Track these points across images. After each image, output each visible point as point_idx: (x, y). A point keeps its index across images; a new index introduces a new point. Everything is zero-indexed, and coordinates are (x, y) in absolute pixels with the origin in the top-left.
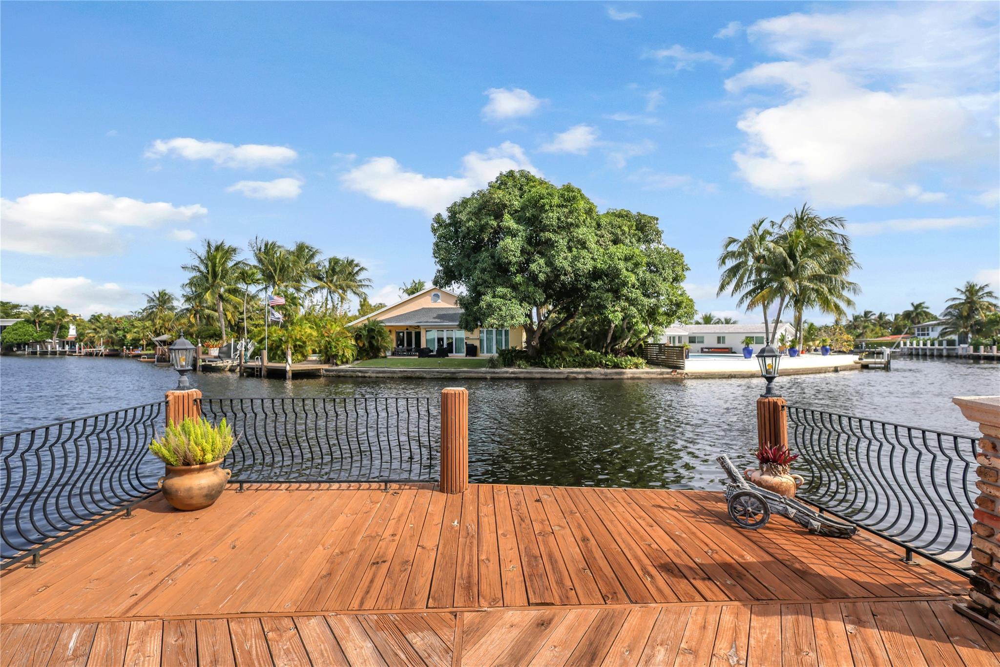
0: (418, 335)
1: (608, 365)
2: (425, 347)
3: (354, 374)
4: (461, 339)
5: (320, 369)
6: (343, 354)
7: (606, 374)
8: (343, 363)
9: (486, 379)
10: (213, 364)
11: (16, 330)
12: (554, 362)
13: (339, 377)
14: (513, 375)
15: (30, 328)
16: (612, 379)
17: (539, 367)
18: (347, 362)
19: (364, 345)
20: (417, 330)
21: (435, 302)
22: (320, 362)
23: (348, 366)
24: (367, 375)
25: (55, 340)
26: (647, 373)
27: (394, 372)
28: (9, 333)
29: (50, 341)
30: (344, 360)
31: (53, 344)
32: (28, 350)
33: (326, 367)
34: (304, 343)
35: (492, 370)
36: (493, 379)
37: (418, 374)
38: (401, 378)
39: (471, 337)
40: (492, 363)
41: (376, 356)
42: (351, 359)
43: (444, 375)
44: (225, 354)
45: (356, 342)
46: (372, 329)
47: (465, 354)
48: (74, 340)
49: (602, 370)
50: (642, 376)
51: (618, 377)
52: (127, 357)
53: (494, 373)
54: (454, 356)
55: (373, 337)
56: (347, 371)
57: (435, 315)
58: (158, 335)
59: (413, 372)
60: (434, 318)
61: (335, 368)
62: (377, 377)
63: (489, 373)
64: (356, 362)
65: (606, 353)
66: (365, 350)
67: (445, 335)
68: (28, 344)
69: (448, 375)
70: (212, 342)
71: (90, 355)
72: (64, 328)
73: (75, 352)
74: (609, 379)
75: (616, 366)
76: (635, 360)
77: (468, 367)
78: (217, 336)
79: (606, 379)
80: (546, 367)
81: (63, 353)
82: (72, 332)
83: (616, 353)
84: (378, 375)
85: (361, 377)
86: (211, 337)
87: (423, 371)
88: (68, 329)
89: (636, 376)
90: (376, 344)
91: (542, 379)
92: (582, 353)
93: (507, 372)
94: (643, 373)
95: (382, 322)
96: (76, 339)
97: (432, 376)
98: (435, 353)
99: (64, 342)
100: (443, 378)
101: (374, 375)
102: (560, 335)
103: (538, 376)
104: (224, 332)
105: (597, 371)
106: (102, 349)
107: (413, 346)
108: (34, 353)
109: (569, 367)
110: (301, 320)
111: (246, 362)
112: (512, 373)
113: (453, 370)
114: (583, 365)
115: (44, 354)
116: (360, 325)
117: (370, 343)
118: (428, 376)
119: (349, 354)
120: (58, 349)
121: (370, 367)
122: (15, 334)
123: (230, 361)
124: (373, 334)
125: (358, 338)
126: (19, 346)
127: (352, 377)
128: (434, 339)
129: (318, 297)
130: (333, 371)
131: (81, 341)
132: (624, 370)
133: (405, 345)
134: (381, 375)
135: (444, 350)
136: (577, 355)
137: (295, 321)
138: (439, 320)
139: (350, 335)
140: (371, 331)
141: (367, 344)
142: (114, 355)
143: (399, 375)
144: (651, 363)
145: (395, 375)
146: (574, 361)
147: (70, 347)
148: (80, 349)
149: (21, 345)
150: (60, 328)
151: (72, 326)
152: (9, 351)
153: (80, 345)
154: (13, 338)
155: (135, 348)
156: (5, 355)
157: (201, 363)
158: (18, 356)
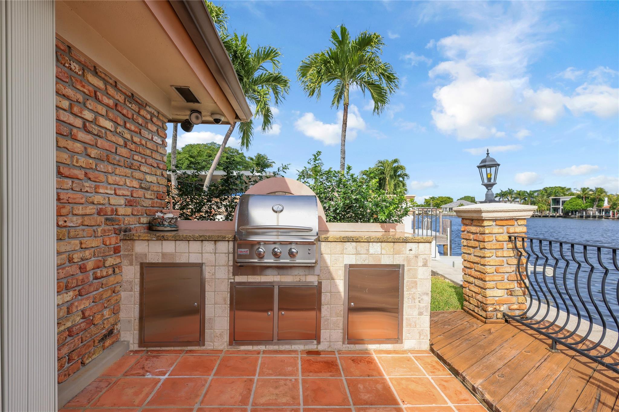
11: (572, 203)
15: (580, 201)
25: (595, 209)
28: (568, 205)
29: (591, 209)
31: (593, 211)
32: (578, 214)
48: (608, 208)
68: (577, 211)
72: (601, 200)
73: (610, 216)
81: (600, 217)
82: (606, 204)
88: (604, 201)
96: (610, 208)
99: (600, 210)
108: (582, 217)
115: (588, 217)
120: (597, 214)
122: (571, 205)
126: (572, 212)
131: (614, 209)
147: (605, 214)
148: (614, 214)
149: (574, 212)
150: (599, 201)
151: (606, 199)
152: (566, 214)
153: (613, 212)
154: (568, 207)
156: (565, 217)
158: (572, 218)
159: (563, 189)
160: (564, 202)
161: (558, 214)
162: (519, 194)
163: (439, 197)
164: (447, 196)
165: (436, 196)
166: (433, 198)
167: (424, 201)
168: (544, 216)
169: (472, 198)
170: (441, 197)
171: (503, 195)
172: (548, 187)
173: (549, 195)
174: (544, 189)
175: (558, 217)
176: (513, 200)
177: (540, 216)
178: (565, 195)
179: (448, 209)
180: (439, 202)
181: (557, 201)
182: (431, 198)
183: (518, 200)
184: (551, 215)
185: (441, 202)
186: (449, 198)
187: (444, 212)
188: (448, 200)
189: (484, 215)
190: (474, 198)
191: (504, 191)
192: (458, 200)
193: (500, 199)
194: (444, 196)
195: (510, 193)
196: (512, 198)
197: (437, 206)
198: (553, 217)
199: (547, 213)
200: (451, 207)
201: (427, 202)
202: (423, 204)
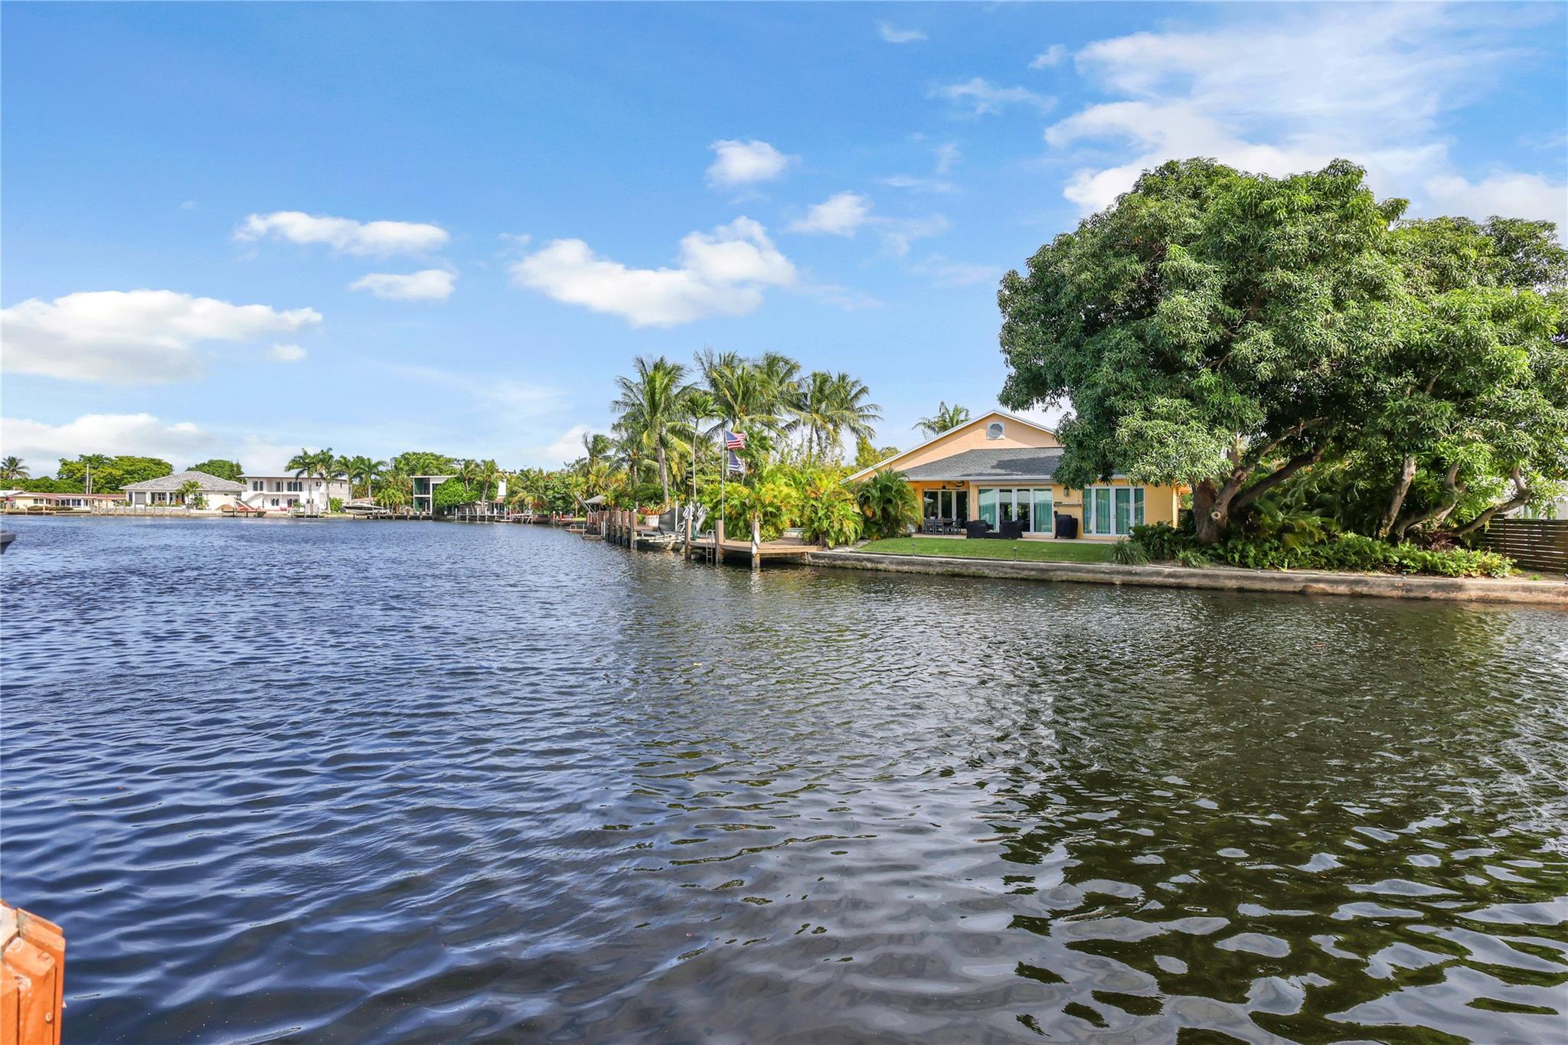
0: (962, 498)
1: (1407, 567)
2: (977, 519)
3: (858, 565)
4: (1046, 506)
5: (803, 553)
6: (841, 530)
7: (1408, 588)
8: (838, 544)
9: (1111, 584)
10: (651, 540)
11: (447, 489)
12: (1266, 555)
13: (834, 567)
14: (1172, 580)
15: (460, 487)
16: (1426, 599)
17: (1228, 564)
18: (846, 543)
19: (874, 514)
20: (962, 489)
21: (995, 438)
22: (803, 541)
23: (848, 549)
24: (880, 566)
25: (484, 502)
26: (1528, 589)
27: (929, 564)
28: (442, 493)
29: (479, 502)
30: (842, 539)
31: (481, 507)
32: (458, 514)
33: (814, 549)
34: (779, 509)
35: (1126, 568)
36: (1126, 585)
37: (973, 570)
38: (942, 575)
39: (1066, 501)
40: (1120, 553)
41: (892, 534)
42: (853, 537)
43: (1024, 574)
44: (668, 524)
45: (861, 507)
46: (886, 486)
47: (1053, 534)
48: (502, 501)
49: (1398, 579)
50: (1513, 596)
51: (1440, 595)
52: (557, 525)
53: (1130, 573)
54: (1030, 536)
55: (889, 501)
56: (847, 558)
57: (995, 463)
58: (591, 496)
59: (964, 564)
60: (993, 467)
61: (828, 552)
62: (898, 571)
63: (1119, 573)
64: (862, 543)
65: (1393, 540)
66: (876, 523)
67: (1014, 498)
68: (457, 507)
69: (1033, 573)
70: (652, 506)
71: (518, 521)
72: (493, 486)
73: (504, 517)
74: (1416, 599)
75: (1428, 569)
76: (1479, 557)
77: (1070, 559)
78: (658, 497)
79: (1409, 599)
80: (1245, 565)
81: (491, 519)
82: (502, 490)
83: (1424, 541)
84: (900, 568)
85: (871, 570)
86: (650, 499)
87: (982, 565)
88: (497, 488)
89: (1493, 595)
90: (893, 513)
91: (1240, 590)
92: (1331, 537)
93: (1159, 574)
94: (1514, 589)
95: (903, 474)
96: (505, 500)
97: (1001, 575)
98: (997, 529)
99: (493, 504)
100: (1022, 579)
101: (893, 567)
102: (1271, 497)
103: (1233, 584)
104: (666, 492)
105: (1378, 581)
106: (530, 514)
107: (954, 518)
108: (463, 518)
109: (1301, 567)
110: (772, 473)
111: (692, 539)
112: (1170, 575)
113: (1042, 565)
114: (1342, 564)
115: (473, 519)
116: (866, 480)
117: (884, 510)
118: (993, 574)
119: (850, 527)
120: (487, 513)
121: (887, 553)
122: (448, 494)
123: (673, 536)
124: (888, 495)
125: (864, 501)
126: (449, 508)
127: (855, 569)
128: (994, 506)
129: (797, 437)
130: (824, 557)
131: (510, 503)
132: (1459, 580)
133: (940, 515)
134: (905, 568)
135: (1014, 526)
136: (1322, 542)
137: (764, 474)
138: (1003, 471)
139: (850, 496)
140: (885, 489)
141: (879, 513)
142: (543, 522)
143: (938, 569)
144: (1526, 565)
145: (931, 570)
146: (1316, 554)
147: (498, 512)
148: (509, 514)
149: (452, 508)
150: (489, 487)
151: (500, 483)
152: (440, 514)
153: (508, 509)
154: (444, 499)
155: (567, 512)
156: (436, 519)
157: (635, 537)
158: (449, 521)
159: (437, 458)
160: (436, 486)
161: (424, 513)
162: (347, 465)
163: (121, 459)
164: (149, 456)
165: (109, 453)
166: (96, 461)
167: (58, 466)
168: (398, 518)
169: (232, 466)
170: (128, 458)
171: (309, 464)
172: (411, 452)
173: (412, 471)
174: (403, 456)
175: (425, 518)
176: (333, 479)
177: (390, 518)
178: (441, 472)
179: (148, 496)
180: (117, 473)
181: (423, 485)
182: (89, 460)
183: (345, 477)
184: (411, 514)
185: (128, 472)
186: (159, 463)
187: (133, 506)
188: (155, 468)
190: (238, 466)
191: (309, 453)
192: (189, 469)
193: (301, 472)
194: (138, 456)
195: (325, 459)
196: (329, 473)
197: (113, 485)
198: (415, 518)
199: (404, 510)
200: (158, 489)
201: (70, 471)
202: (54, 477)
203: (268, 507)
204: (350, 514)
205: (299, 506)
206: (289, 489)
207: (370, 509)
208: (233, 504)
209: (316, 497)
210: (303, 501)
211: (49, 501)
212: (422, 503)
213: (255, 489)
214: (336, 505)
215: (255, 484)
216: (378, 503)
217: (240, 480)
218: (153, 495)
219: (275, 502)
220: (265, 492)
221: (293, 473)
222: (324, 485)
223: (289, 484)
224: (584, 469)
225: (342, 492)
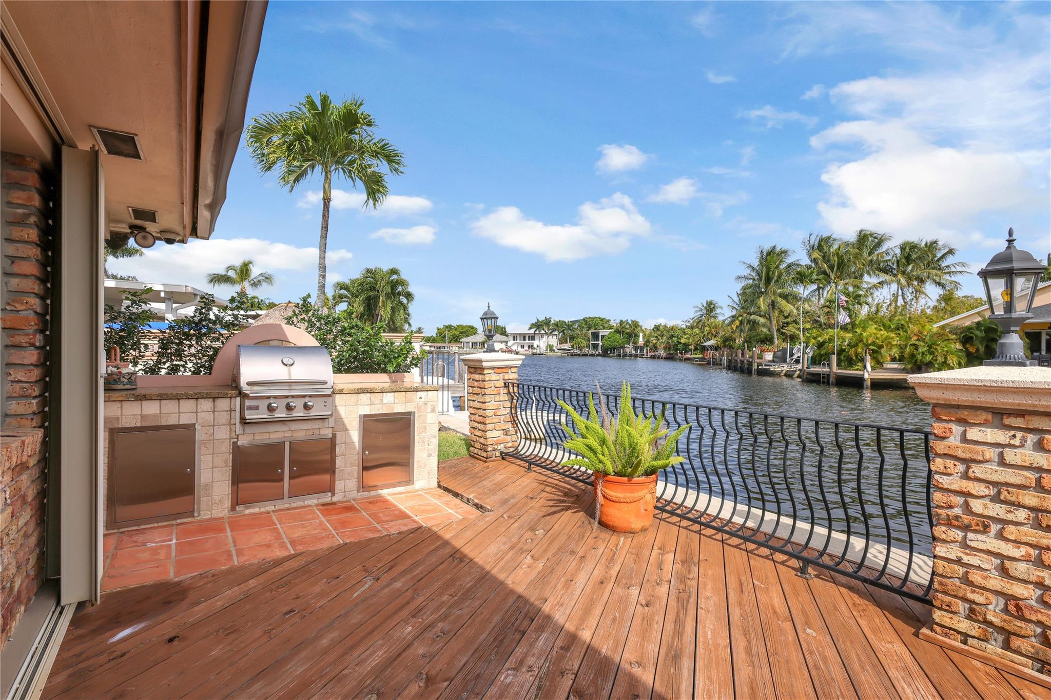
10: (772, 369)
11: (610, 338)
15: (617, 336)
19: (977, 350)
25: (631, 346)
28: (606, 340)
29: (628, 346)
31: (629, 349)
32: (616, 353)
44: (780, 358)
45: (964, 345)
48: (642, 345)
52: (681, 360)
58: (706, 341)
68: (616, 348)
70: (766, 346)
71: (653, 357)
72: (637, 336)
73: (644, 355)
81: (636, 356)
82: (641, 341)
88: (639, 336)
96: (644, 345)
99: (636, 347)
104: (775, 336)
106: (662, 353)
108: (619, 355)
111: (807, 368)
115: (625, 355)
120: (633, 352)
122: (610, 341)
123: (786, 366)
131: (648, 346)
142: (670, 358)
147: (640, 351)
148: (647, 353)
149: (612, 349)
150: (635, 336)
151: (641, 335)
152: (605, 353)
153: (647, 350)
154: (608, 344)
155: (686, 352)
156: (604, 356)
157: (755, 367)
158: (610, 357)
159: (602, 320)
160: (603, 336)
161: (597, 353)
162: (557, 326)
163: (458, 326)
164: (468, 325)
165: (454, 324)
166: (449, 327)
167: (436, 331)
168: (583, 355)
169: (502, 328)
170: (461, 326)
171: (539, 325)
172: (587, 317)
173: (589, 329)
174: (584, 319)
175: (599, 355)
176: (551, 333)
177: (579, 355)
178: (604, 328)
179: (471, 344)
180: (457, 333)
181: (596, 336)
182: (447, 327)
183: (556, 333)
184: (590, 353)
185: (461, 333)
186: (472, 328)
187: (465, 349)
188: (471, 330)
189: (485, 364)
190: (505, 328)
191: (540, 320)
193: (536, 330)
194: (464, 324)
195: (547, 322)
196: (549, 330)
197: (456, 339)
198: (592, 355)
199: (586, 350)
200: (474, 341)
201: (440, 333)
202: (435, 335)
203: (519, 349)
204: (559, 353)
205: (534, 349)
206: (529, 340)
207: (569, 350)
208: (504, 348)
209: (541, 344)
210: (535, 346)
211: (434, 347)
212: (595, 347)
213: (514, 340)
214: (550, 348)
215: (514, 337)
216: (573, 347)
217: (507, 336)
218: (472, 343)
219: (523, 347)
220: (518, 341)
221: (532, 331)
222: (545, 337)
223: (529, 337)
224: (698, 323)
225: (554, 341)
